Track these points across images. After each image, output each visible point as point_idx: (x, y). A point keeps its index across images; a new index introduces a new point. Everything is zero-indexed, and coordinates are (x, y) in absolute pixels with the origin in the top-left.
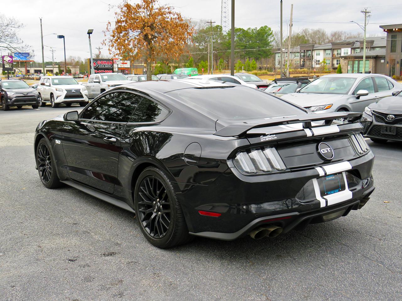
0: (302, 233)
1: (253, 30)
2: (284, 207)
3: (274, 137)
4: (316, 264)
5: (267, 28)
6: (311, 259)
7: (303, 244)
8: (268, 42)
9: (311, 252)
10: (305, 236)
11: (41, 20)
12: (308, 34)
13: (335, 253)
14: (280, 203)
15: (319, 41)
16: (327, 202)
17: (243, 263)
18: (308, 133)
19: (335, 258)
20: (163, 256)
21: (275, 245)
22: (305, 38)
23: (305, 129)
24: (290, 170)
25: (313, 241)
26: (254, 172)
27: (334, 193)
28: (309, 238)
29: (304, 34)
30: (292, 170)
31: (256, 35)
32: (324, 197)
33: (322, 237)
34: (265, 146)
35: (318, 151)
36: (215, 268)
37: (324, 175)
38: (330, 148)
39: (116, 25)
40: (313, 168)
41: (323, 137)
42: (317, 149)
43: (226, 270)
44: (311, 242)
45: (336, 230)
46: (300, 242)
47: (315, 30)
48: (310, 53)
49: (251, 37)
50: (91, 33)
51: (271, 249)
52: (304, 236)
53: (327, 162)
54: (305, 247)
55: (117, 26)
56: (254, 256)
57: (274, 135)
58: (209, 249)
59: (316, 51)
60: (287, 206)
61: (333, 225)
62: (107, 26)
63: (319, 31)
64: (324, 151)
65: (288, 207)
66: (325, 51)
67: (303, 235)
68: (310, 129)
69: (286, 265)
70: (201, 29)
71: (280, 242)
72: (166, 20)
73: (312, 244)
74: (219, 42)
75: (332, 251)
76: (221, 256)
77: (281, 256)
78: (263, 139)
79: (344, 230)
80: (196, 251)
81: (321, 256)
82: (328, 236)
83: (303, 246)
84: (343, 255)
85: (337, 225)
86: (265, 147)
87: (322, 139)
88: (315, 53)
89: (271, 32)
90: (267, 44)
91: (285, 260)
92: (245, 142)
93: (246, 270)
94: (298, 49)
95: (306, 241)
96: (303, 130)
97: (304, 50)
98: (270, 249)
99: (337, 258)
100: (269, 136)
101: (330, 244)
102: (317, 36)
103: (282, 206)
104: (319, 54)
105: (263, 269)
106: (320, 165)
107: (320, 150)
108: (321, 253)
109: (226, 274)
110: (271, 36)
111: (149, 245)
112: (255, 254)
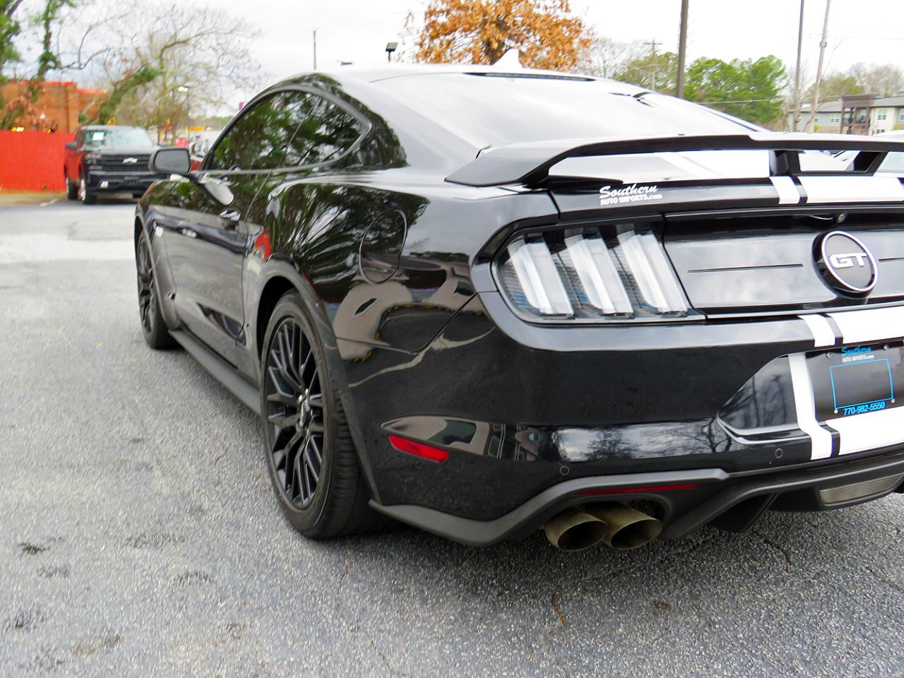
0: (761, 528)
1: (742, 63)
2: (700, 444)
3: (652, 193)
4: (782, 652)
5: (775, 61)
6: (767, 630)
7: (753, 568)
8: (774, 89)
9: (774, 600)
10: (766, 541)
11: (315, 33)
12: (862, 74)
13: (856, 616)
14: (691, 428)
15: (887, 89)
16: (836, 441)
17: (533, 620)
18: (786, 191)
19: (854, 638)
20: (299, 565)
21: (662, 561)
22: (855, 82)
23: (773, 179)
24: (703, 317)
25: (788, 560)
26: (564, 315)
27: (869, 411)
28: (778, 548)
29: (854, 75)
30: (710, 317)
31: (750, 74)
32: (830, 423)
33: (820, 550)
34: (619, 222)
35: (820, 261)
36: (432, 628)
37: (833, 343)
38: (865, 255)
39: (426, 19)
40: (795, 317)
41: (842, 211)
42: (817, 253)
43: (464, 639)
44: (782, 565)
45: (871, 528)
46: (746, 560)
47: (880, 65)
48: (863, 113)
49: (737, 79)
50: (393, 50)
51: (642, 576)
52: (762, 541)
53: (848, 298)
54: (759, 580)
55: (428, 21)
56: (578, 596)
57: (654, 189)
58: (447, 555)
59: (877, 110)
60: (711, 441)
61: (866, 512)
62: (405, 21)
63: (887, 69)
64: (842, 261)
65: (713, 446)
66: (898, 111)
67: (761, 537)
68: (797, 182)
69: (673, 644)
70: (634, 58)
71: (678, 554)
72: (535, 10)
73: (785, 573)
74: (669, 86)
75: (848, 608)
76: (475, 585)
77: (667, 606)
78: (608, 199)
79: (899, 531)
80: (405, 559)
81: (808, 623)
82: (841, 548)
83: (751, 577)
84: (886, 628)
85: (878, 511)
86: (618, 227)
87: (835, 219)
88: (874, 115)
89: (781, 68)
90: (772, 94)
91: (677, 622)
92: (541, 205)
93: (530, 646)
94: (838, 105)
95: (767, 557)
96: (767, 182)
97: (852, 106)
98: (638, 575)
99: (864, 637)
100: (633, 190)
101: (845, 578)
102: (882, 80)
103: (693, 442)
104: (884, 118)
105: (590, 652)
106: (823, 308)
107: (828, 258)
108: (809, 609)
109: (458, 656)
110: (781, 77)
111: (282, 523)
112: (585, 591)
